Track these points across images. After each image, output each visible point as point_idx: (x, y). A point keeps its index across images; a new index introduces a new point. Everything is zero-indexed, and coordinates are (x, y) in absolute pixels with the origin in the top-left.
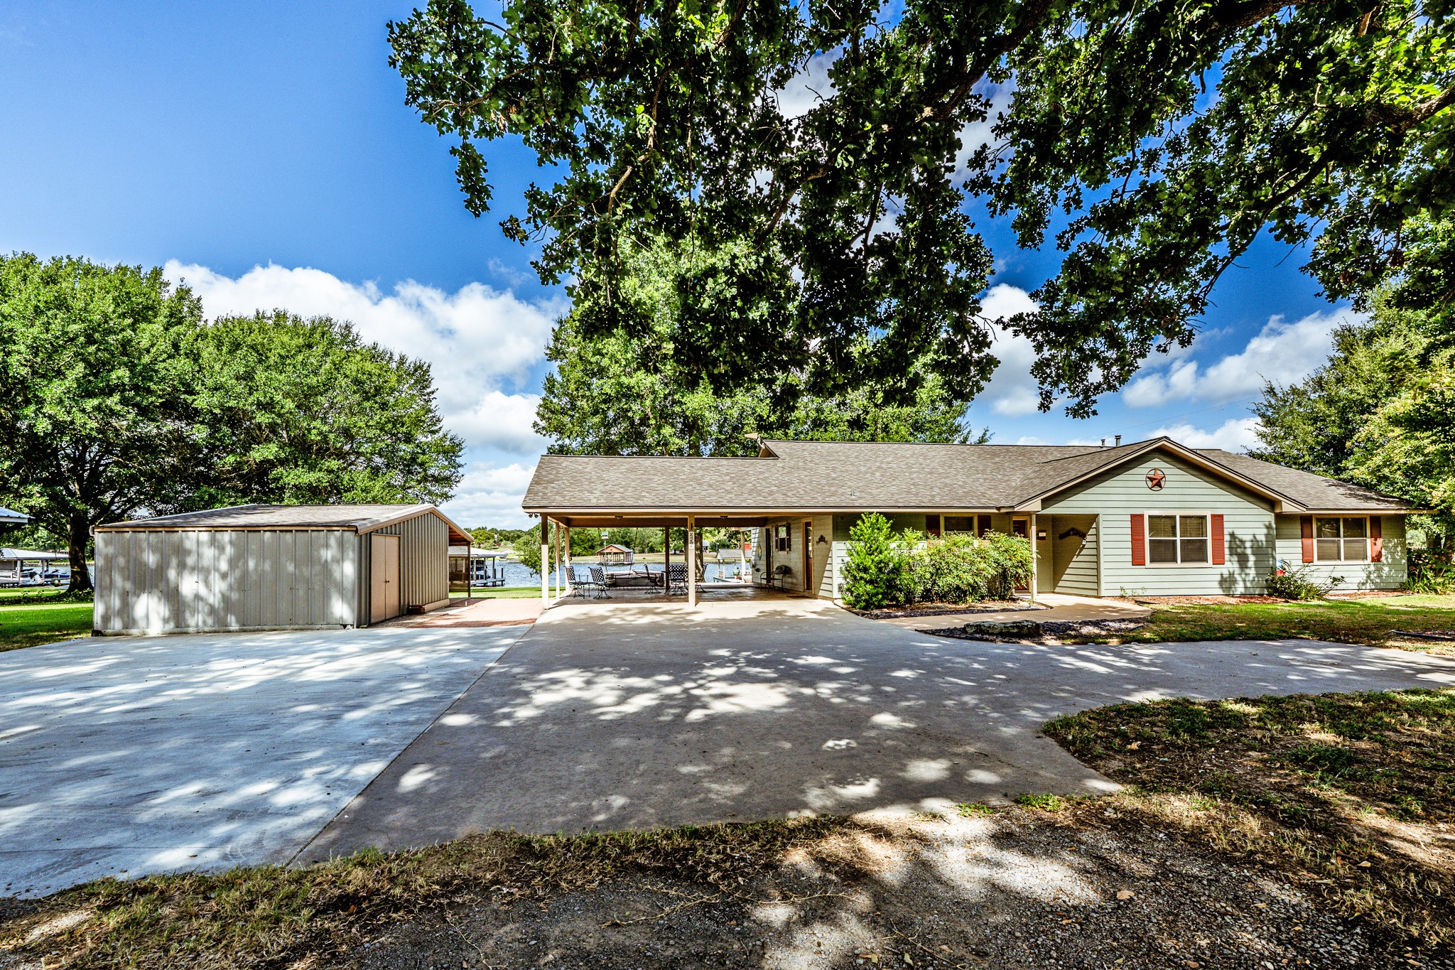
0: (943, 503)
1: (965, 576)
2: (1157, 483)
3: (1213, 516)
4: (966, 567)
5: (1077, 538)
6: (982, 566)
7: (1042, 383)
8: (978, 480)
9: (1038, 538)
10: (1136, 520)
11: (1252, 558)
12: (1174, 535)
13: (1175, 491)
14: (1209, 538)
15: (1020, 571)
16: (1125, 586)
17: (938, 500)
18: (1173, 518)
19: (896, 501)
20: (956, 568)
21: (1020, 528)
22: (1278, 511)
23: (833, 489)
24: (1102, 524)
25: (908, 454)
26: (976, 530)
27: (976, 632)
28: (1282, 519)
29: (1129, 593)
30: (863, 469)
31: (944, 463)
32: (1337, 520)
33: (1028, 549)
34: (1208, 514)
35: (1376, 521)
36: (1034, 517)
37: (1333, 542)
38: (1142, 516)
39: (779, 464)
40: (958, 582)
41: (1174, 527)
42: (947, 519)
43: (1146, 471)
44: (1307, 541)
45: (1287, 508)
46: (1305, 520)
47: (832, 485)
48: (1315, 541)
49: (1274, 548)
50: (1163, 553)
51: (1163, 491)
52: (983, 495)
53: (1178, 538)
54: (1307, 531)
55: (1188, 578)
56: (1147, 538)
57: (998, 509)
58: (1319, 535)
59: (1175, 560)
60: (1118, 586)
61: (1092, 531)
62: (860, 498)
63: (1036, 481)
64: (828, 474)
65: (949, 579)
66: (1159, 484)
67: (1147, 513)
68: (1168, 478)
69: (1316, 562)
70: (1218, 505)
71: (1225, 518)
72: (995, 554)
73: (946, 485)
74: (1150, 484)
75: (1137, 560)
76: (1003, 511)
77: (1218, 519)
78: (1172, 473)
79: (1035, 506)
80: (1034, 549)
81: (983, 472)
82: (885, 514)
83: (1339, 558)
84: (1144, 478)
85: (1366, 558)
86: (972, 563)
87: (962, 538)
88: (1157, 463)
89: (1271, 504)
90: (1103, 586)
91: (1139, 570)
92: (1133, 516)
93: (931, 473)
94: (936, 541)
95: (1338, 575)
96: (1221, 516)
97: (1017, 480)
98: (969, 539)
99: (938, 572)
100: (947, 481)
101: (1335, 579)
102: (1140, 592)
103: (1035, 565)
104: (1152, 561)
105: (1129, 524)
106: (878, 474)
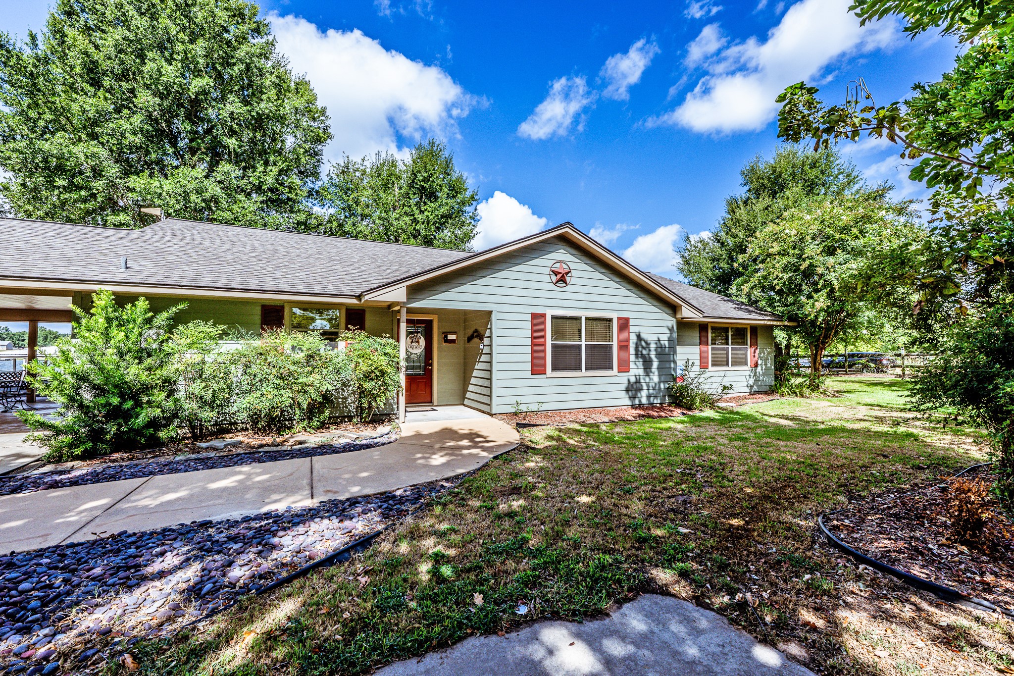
2: (562, 278)
3: (619, 319)
5: (478, 341)
10: (537, 319)
11: (655, 364)
12: (580, 339)
13: (582, 289)
14: (615, 343)
16: (522, 399)
18: (577, 319)
22: (679, 316)
24: (496, 324)
28: (684, 325)
29: (526, 407)
32: (726, 330)
34: (614, 316)
35: (754, 329)
37: (723, 349)
38: (544, 315)
41: (579, 330)
43: (550, 263)
44: (703, 347)
45: (687, 313)
46: (703, 328)
48: (710, 348)
49: (675, 353)
50: (566, 360)
51: (568, 288)
53: (583, 343)
54: (703, 341)
55: (593, 388)
56: (549, 342)
57: (359, 297)
58: (713, 343)
59: (579, 368)
60: (513, 400)
61: (488, 333)
66: (563, 280)
67: (550, 313)
68: (574, 273)
69: (710, 368)
70: (625, 307)
71: (631, 322)
74: (554, 278)
75: (537, 369)
77: (624, 322)
78: (579, 268)
79: (398, 294)
83: (727, 364)
84: (547, 271)
85: (746, 364)
88: (562, 256)
89: (673, 308)
90: (495, 401)
91: (539, 380)
92: (533, 315)
95: (728, 385)
96: (627, 319)
101: (725, 388)
102: (536, 407)
104: (554, 369)
105: (529, 325)
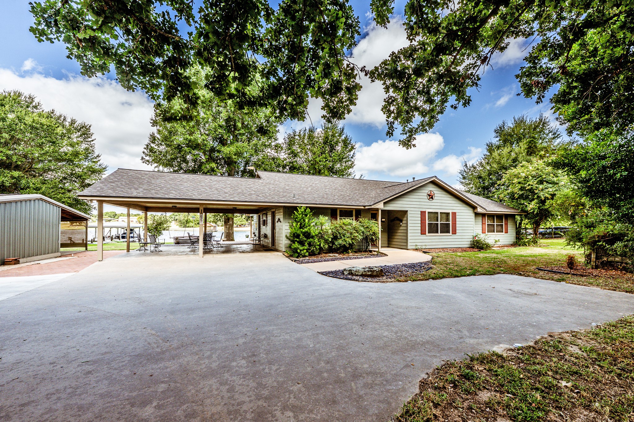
0: (339, 203)
1: (348, 239)
2: (431, 197)
3: (452, 213)
4: (348, 235)
5: (398, 222)
6: (356, 234)
7: (388, 117)
8: (356, 193)
9: (382, 221)
10: (423, 213)
11: (466, 231)
12: (437, 221)
13: (438, 201)
14: (451, 223)
15: (373, 237)
16: (418, 244)
17: (336, 202)
18: (437, 213)
19: (316, 201)
20: (344, 236)
21: (374, 216)
22: (476, 211)
23: (285, 194)
24: (409, 215)
25: (326, 181)
26: (354, 218)
27: (349, 274)
28: (477, 215)
29: (419, 247)
30: (303, 186)
31: (342, 185)
32: (494, 216)
33: (377, 227)
34: (450, 211)
35: (506, 216)
36: (380, 211)
37: (492, 225)
38: (425, 212)
39: (260, 181)
40: (344, 243)
41: (437, 218)
42: (340, 211)
43: (427, 192)
44: (484, 224)
45: (479, 210)
46: (483, 216)
47: (285, 192)
48: (486, 224)
49: (474, 226)
50: (433, 229)
51: (434, 201)
52: (358, 200)
53: (439, 222)
54: (484, 220)
55: (443, 240)
56: (427, 222)
57: (365, 206)
58: (488, 222)
59: (437, 232)
60: (415, 244)
61: (405, 219)
62: (298, 199)
63: (381, 195)
64: (285, 187)
65: (340, 241)
66: (432, 198)
67: (427, 211)
68: (436, 195)
69: (487, 233)
70: (454, 208)
71: (457, 214)
72: (362, 229)
73: (341, 195)
74: (428, 197)
75: (423, 233)
76: (366, 207)
78: (438, 193)
79: (381, 206)
80: (380, 227)
81: (359, 190)
82: (310, 208)
83: (494, 232)
84: (426, 194)
85: (503, 232)
86: (351, 234)
87: (347, 220)
88: (432, 189)
89: (474, 208)
90: (409, 244)
91: (423, 237)
92: (421, 212)
93: (335, 189)
94: (335, 222)
95: (497, 240)
96: (455, 213)
97: (373, 194)
98: (351, 221)
99: (335, 238)
100: (342, 193)
102: (424, 247)
103: (380, 234)
104: (429, 233)
105: (420, 216)
106: (310, 188)
